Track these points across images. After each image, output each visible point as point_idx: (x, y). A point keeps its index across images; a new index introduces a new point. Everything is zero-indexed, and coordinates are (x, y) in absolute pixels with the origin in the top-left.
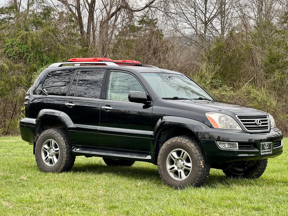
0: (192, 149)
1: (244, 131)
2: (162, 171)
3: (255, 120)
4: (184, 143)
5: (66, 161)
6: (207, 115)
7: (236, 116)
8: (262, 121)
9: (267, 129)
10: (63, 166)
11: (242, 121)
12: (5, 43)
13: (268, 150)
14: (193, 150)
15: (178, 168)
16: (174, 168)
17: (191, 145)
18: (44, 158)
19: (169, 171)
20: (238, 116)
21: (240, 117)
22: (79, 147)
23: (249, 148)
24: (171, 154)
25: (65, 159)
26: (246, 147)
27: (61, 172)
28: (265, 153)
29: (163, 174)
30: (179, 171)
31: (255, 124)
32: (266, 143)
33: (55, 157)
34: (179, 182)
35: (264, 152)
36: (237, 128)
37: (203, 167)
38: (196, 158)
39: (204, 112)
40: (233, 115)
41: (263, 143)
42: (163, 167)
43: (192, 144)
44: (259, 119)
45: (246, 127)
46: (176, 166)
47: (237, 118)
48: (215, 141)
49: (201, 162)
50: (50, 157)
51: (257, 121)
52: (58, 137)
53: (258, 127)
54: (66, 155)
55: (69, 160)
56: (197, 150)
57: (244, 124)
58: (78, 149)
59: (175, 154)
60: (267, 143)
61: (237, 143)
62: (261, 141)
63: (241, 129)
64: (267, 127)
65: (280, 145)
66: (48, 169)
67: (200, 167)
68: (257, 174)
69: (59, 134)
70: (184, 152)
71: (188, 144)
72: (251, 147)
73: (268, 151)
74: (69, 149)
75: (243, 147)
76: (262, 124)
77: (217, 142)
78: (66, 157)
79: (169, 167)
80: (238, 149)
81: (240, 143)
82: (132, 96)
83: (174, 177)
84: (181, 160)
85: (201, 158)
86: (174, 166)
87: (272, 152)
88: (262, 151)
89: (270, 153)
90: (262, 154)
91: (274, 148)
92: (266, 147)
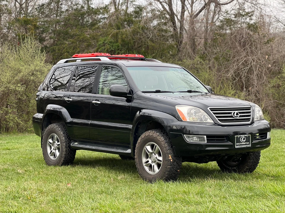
0: (162, 142)
1: (216, 124)
2: (138, 164)
3: (232, 113)
4: (155, 136)
5: (65, 155)
6: (177, 108)
7: (208, 108)
8: (240, 113)
9: (249, 121)
10: (63, 159)
11: (214, 113)
12: (97, 42)
13: (245, 143)
14: (162, 144)
15: (152, 161)
16: (148, 161)
17: (161, 139)
18: (49, 151)
19: (144, 164)
20: (210, 109)
21: (212, 110)
22: (77, 141)
23: (223, 141)
24: (146, 148)
25: (64, 153)
26: (217, 140)
27: (62, 165)
28: (241, 146)
29: (139, 167)
30: (153, 165)
31: (232, 117)
32: (241, 136)
33: (57, 151)
34: (152, 176)
35: (239, 145)
36: (208, 121)
37: (172, 160)
38: (165, 151)
39: (174, 105)
40: (204, 108)
41: (239, 136)
42: (139, 161)
43: (162, 137)
44: (236, 112)
45: (219, 120)
46: (151, 160)
47: (210, 110)
48: (182, 134)
49: (170, 156)
50: (53, 151)
51: (234, 113)
52: (59, 131)
53: (235, 120)
54: (65, 149)
55: (68, 153)
56: (166, 144)
57: (217, 117)
58: (76, 143)
59: (149, 148)
60: (244, 135)
61: (205, 137)
62: (236, 133)
63: (213, 122)
64: (249, 119)
65: (266, 138)
66: (52, 162)
67: (169, 161)
68: (248, 168)
69: (60, 129)
70: (156, 146)
71: (158, 138)
72: (224, 140)
74: (68, 143)
75: (214, 140)
76: (240, 116)
77: (185, 135)
78: (65, 151)
79: (144, 160)
80: (206, 142)
81: (208, 136)
82: (113, 90)
83: (149, 171)
84: (154, 153)
85: (169, 152)
86: (149, 159)
87: (250, 146)
88: (237, 144)
89: (248, 146)
90: (237, 147)
91: (254, 142)
92: (242, 140)
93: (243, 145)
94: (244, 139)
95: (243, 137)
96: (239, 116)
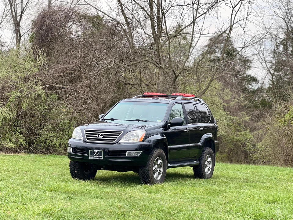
1: (84, 141)
3: (98, 134)
8: (105, 135)
11: (86, 134)
28: (94, 158)
31: (97, 137)
35: (92, 157)
41: (92, 151)
45: (87, 138)
51: (100, 134)
57: (87, 136)
60: (97, 151)
62: (92, 148)
63: (83, 139)
72: (85, 152)
73: (98, 157)
76: (104, 137)
80: (72, 152)
81: (73, 148)
87: (102, 159)
88: (91, 156)
89: (101, 159)
90: (91, 158)
91: (107, 156)
92: (95, 154)
93: (96, 157)
94: (97, 153)
95: (96, 152)
96: (102, 137)
